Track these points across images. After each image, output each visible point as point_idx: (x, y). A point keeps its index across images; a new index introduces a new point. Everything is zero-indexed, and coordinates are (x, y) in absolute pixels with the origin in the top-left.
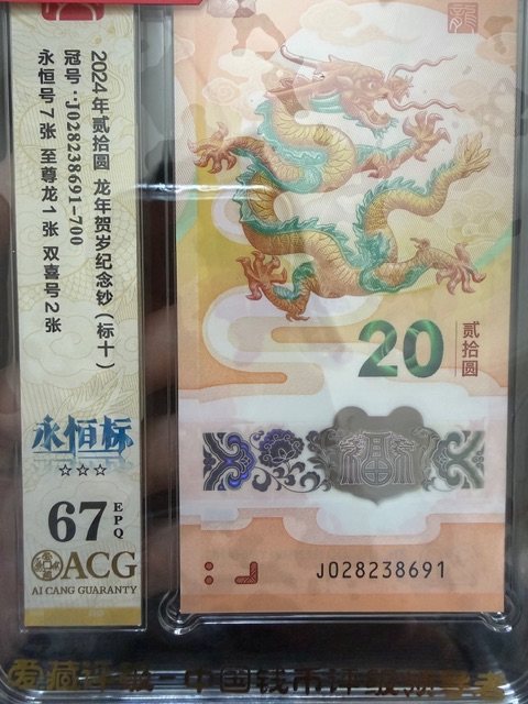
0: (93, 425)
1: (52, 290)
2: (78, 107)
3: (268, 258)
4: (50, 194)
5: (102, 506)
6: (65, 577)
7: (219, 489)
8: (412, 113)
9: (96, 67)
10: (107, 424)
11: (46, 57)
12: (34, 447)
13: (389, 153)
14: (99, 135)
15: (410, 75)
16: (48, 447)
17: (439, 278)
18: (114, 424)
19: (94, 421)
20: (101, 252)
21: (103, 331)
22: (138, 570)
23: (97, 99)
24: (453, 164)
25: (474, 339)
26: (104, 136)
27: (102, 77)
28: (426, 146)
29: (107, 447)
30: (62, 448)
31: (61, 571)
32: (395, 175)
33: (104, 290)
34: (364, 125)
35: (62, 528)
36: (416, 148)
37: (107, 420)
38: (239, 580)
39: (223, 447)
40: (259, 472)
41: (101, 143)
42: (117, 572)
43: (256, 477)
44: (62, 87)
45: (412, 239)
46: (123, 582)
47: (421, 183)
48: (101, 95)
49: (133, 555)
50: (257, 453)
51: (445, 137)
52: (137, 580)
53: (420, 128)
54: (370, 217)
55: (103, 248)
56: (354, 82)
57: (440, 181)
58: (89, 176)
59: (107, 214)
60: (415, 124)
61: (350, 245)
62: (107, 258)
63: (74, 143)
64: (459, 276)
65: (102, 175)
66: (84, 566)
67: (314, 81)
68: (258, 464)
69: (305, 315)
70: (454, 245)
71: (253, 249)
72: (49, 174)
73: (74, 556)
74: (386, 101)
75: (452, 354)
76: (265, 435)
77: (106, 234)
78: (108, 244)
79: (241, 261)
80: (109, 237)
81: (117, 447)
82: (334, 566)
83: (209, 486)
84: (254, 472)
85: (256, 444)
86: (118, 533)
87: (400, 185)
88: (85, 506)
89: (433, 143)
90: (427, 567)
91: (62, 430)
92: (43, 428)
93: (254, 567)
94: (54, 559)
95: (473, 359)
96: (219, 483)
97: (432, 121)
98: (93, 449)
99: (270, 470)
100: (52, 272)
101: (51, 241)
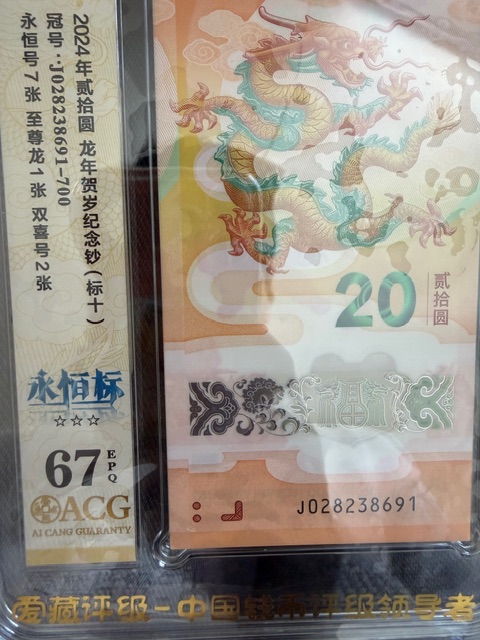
0: (85, 378)
1: (42, 250)
2: (61, 70)
3: (249, 215)
4: (37, 156)
5: (96, 453)
6: (63, 520)
7: (205, 434)
8: (387, 71)
9: (79, 30)
10: (99, 377)
11: (28, 20)
12: (29, 399)
13: (364, 111)
14: (83, 97)
15: (384, 35)
16: (43, 399)
17: (412, 232)
18: (105, 377)
19: (86, 374)
20: (88, 212)
21: (93, 289)
22: (132, 512)
23: (80, 62)
24: (425, 122)
25: (445, 289)
26: (88, 99)
27: (85, 40)
28: (400, 104)
29: (99, 398)
30: (57, 400)
31: (59, 514)
32: (370, 133)
33: (92, 249)
34: (340, 84)
35: (59, 475)
36: (390, 106)
37: (99, 373)
38: (225, 518)
39: (208, 395)
40: (243, 418)
41: (85, 105)
42: (111, 514)
43: (240, 422)
44: (45, 51)
45: (386, 195)
46: (118, 523)
47: (395, 140)
48: (84, 58)
49: (126, 498)
50: (240, 400)
51: (418, 95)
52: (131, 521)
53: (393, 87)
54: (347, 174)
55: (90, 208)
56: (331, 42)
57: (413, 138)
58: (74, 138)
59: (94, 175)
60: (389, 83)
61: (327, 201)
62: (94, 218)
63: (59, 106)
64: (431, 229)
65: (87, 136)
66: (81, 508)
67: (291, 41)
68: (242, 411)
69: (284, 268)
70: (426, 200)
71: (234, 206)
72: (35, 137)
73: (71, 500)
74: (361, 60)
75: (425, 304)
76: (248, 383)
77: (93, 194)
78: (95, 204)
79: (222, 217)
80: (96, 198)
81: (108, 398)
82: (313, 503)
83: (195, 432)
84: (237, 419)
85: (240, 392)
86: (112, 478)
87: (375, 142)
88: (80, 454)
89: (406, 102)
90: (400, 502)
91: (56, 383)
92: (37, 382)
93: (239, 506)
94: (53, 504)
95: (444, 308)
96: (205, 429)
97: (405, 80)
98: (86, 400)
99: (252, 416)
100: (41, 232)
101: (39, 202)
